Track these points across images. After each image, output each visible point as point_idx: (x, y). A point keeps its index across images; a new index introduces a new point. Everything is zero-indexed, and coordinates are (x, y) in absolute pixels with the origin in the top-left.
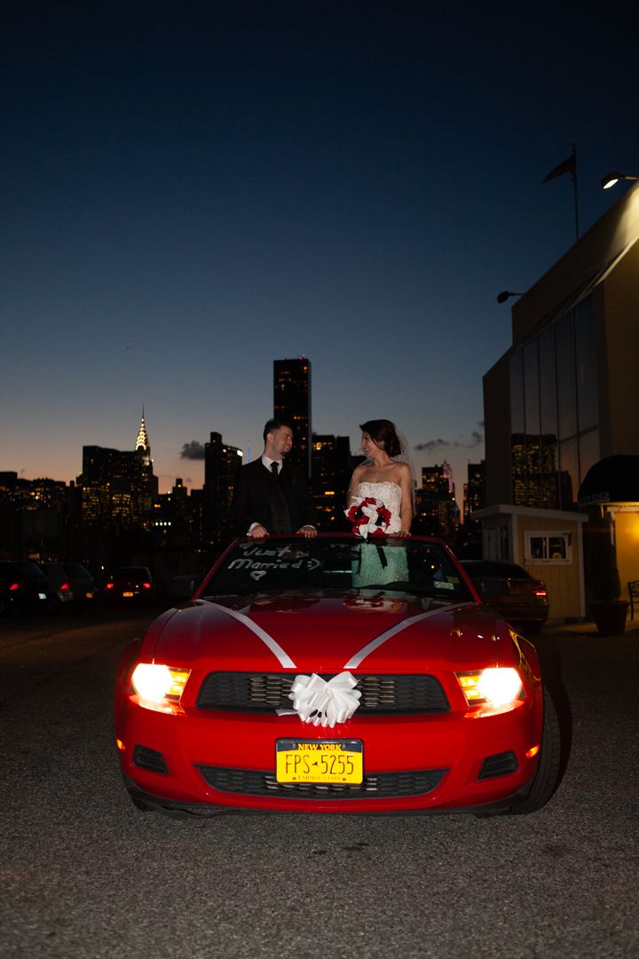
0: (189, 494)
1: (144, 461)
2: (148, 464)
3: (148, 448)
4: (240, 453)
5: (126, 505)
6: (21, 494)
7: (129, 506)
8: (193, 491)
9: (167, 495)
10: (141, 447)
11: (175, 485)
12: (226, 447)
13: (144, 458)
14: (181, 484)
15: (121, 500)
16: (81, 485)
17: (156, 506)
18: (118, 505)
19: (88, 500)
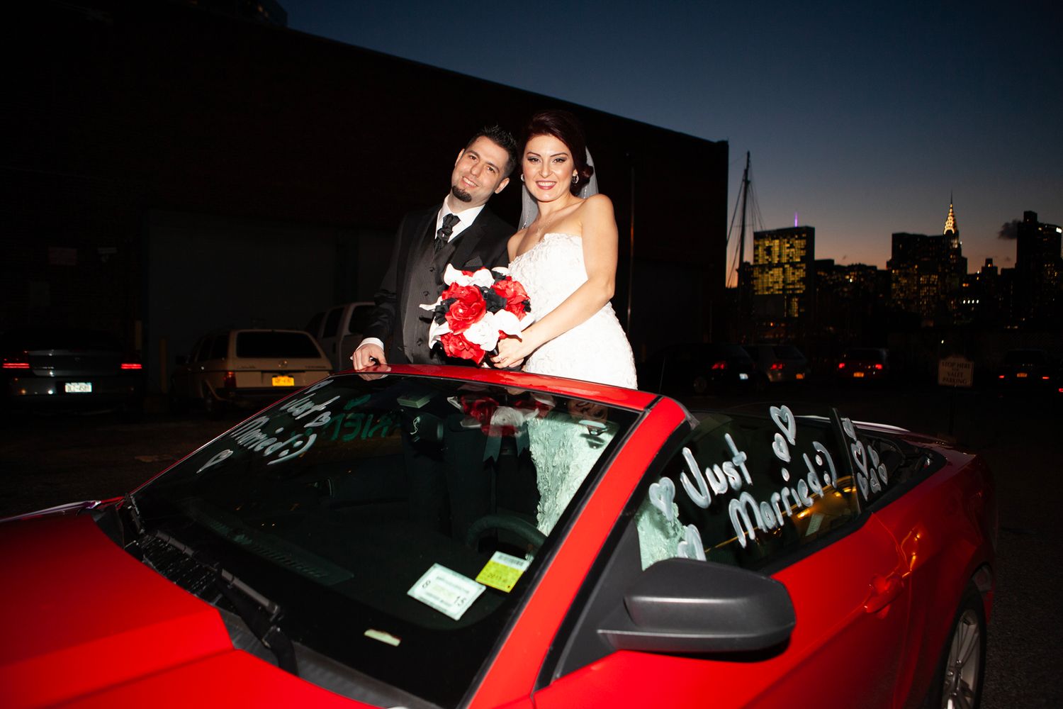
0: (999, 273)
1: (952, 244)
2: (956, 246)
3: (957, 232)
4: (1059, 230)
5: (933, 285)
6: (838, 278)
7: (937, 286)
8: (1003, 270)
9: (976, 275)
10: (949, 232)
11: (984, 265)
12: (1042, 225)
13: (953, 241)
14: (991, 263)
15: (929, 281)
16: (891, 268)
17: (964, 285)
18: (926, 285)
19: (897, 282)
